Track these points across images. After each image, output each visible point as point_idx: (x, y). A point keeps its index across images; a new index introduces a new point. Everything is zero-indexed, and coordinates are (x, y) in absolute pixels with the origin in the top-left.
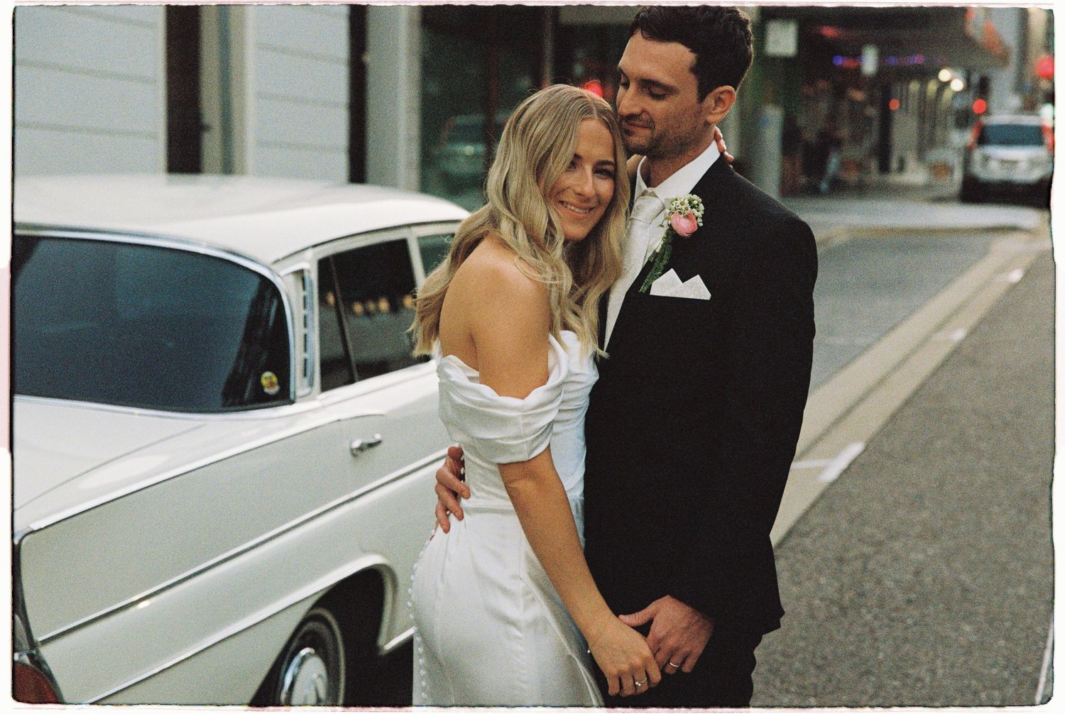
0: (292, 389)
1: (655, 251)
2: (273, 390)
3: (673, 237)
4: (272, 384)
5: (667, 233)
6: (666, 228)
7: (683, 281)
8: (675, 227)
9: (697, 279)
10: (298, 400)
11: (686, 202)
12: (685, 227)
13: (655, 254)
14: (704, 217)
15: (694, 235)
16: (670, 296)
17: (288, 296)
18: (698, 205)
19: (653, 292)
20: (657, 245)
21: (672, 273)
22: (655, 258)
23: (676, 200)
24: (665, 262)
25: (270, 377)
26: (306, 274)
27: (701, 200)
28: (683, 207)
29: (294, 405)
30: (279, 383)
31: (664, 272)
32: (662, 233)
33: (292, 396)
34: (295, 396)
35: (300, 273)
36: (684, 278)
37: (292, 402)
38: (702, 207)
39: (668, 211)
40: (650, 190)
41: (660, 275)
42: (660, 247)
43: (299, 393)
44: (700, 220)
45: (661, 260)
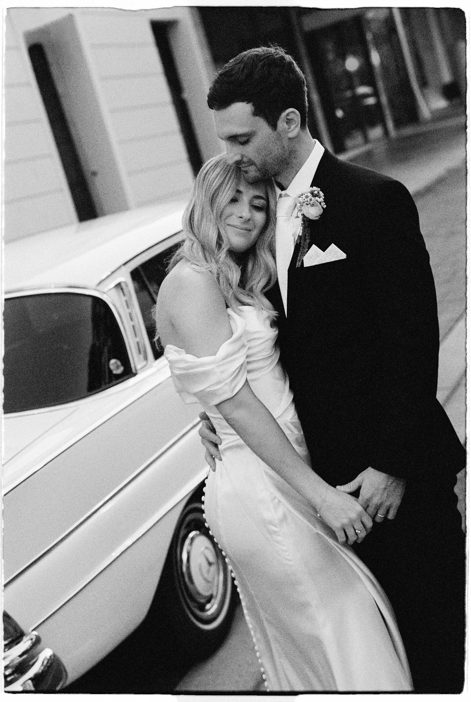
0: (132, 366)
1: (299, 235)
2: (120, 371)
3: (307, 222)
4: (118, 367)
5: (303, 220)
6: (301, 217)
7: (324, 251)
8: (307, 215)
9: (333, 247)
10: (138, 372)
11: (309, 194)
12: (314, 213)
13: (300, 237)
14: (325, 200)
15: (322, 216)
16: (318, 264)
17: (114, 305)
18: (318, 193)
19: (306, 265)
20: (299, 231)
21: (314, 247)
22: (300, 240)
23: (302, 195)
24: (308, 241)
25: (116, 363)
26: (123, 285)
27: (319, 189)
28: (308, 199)
29: (137, 376)
30: (123, 365)
31: (309, 248)
32: (300, 221)
33: (134, 371)
34: (136, 369)
35: (119, 286)
36: (324, 249)
37: (135, 375)
38: (322, 194)
39: (298, 205)
40: (283, 192)
41: (307, 251)
42: (301, 231)
43: (138, 367)
44: (323, 204)
45: (305, 240)
